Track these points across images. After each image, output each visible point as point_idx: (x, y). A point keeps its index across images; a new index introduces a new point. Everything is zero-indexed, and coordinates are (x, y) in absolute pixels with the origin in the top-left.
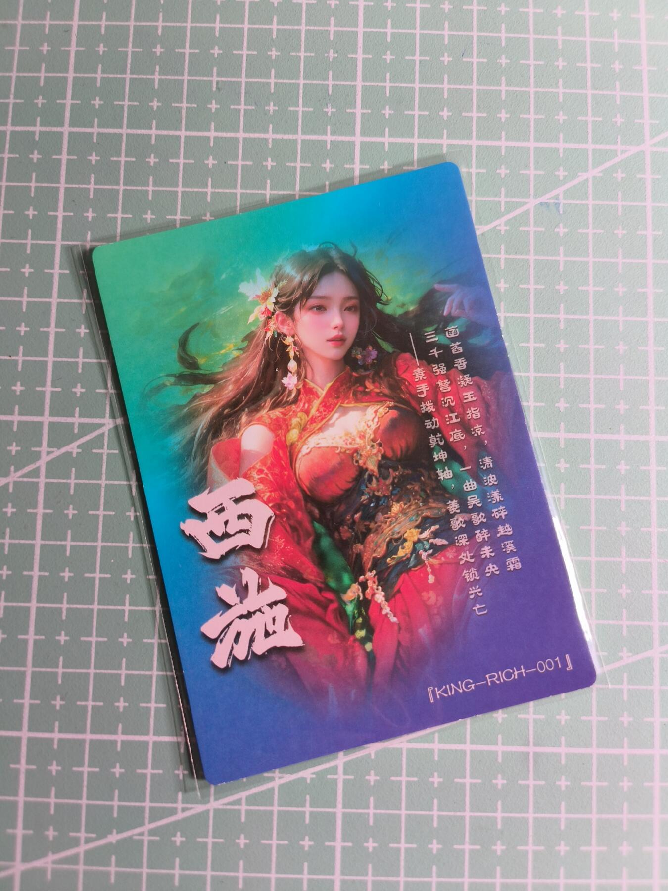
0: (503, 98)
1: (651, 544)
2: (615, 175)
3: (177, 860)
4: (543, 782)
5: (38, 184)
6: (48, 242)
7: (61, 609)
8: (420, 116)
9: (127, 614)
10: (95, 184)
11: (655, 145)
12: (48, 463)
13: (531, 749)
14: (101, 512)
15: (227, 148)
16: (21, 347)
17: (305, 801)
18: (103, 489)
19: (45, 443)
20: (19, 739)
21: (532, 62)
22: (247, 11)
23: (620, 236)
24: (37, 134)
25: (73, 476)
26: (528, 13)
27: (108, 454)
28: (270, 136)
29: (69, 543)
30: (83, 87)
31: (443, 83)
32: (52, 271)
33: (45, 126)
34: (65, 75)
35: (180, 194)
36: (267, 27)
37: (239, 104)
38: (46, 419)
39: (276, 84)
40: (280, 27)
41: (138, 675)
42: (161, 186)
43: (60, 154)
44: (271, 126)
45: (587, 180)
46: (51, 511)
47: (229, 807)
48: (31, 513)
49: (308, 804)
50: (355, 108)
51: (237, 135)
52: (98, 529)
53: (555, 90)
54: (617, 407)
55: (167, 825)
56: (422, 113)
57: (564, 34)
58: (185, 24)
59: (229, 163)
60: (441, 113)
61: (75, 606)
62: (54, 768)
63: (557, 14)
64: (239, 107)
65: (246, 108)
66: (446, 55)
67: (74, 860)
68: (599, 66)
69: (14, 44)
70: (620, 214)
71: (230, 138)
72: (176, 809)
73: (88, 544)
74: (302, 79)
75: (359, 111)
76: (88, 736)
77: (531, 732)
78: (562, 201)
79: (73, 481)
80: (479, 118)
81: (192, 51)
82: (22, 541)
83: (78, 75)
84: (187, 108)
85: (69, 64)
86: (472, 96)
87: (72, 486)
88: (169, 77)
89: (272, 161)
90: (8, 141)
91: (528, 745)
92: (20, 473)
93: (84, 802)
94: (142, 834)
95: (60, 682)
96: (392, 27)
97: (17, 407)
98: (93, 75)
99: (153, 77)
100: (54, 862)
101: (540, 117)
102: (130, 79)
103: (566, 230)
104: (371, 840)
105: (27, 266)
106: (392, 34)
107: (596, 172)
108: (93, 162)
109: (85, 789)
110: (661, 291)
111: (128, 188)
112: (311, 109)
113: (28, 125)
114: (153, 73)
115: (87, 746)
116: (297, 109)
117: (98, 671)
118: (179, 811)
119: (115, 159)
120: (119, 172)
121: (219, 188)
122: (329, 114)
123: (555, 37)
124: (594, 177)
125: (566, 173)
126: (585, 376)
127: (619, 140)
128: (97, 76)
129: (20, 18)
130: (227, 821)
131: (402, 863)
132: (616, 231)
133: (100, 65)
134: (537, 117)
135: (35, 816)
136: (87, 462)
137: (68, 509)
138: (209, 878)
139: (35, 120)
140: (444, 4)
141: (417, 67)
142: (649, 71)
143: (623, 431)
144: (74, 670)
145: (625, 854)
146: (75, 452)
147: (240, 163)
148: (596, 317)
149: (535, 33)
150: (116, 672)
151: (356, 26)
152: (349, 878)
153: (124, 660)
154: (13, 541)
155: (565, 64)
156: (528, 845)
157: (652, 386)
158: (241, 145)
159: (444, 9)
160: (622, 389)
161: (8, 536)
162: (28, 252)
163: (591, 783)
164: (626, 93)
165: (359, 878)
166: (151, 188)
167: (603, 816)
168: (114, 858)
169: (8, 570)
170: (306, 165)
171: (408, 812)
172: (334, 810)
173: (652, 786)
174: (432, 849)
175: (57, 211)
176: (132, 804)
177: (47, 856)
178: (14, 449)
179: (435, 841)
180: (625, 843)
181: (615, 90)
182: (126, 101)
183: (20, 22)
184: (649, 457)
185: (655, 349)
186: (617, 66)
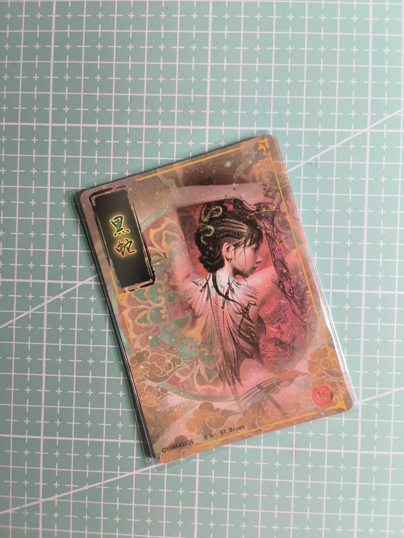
0: (288, 103)
1: (360, 347)
2: (349, 146)
3: (118, 498)
4: (300, 465)
5: (36, 156)
7: (58, 377)
8: (241, 114)
9: (90, 380)
10: (67, 155)
11: (372, 128)
12: (49, 304)
13: (294, 449)
14: (76, 329)
15: (136, 134)
16: (32, 244)
17: (180, 471)
18: (77, 317)
19: (46, 294)
20: (40, 440)
21: (305, 81)
22: (146, 54)
23: (351, 181)
24: (35, 128)
25: (61, 311)
26: (304, 50)
27: (78, 299)
28: (160, 127)
29: (60, 344)
30: (59, 101)
31: (254, 95)
32: (46, 203)
33: (39, 123)
34: (48, 93)
35: (112, 160)
36: (157, 63)
37: (143, 109)
38: (46, 281)
39: (162, 97)
40: (165, 63)
41: (96, 410)
42: (102, 156)
43: (48, 139)
44: (160, 121)
45: (334, 149)
46: (51, 328)
47: (142, 474)
48: (41, 329)
49: (182, 473)
50: (206, 110)
51: (142, 126)
52: (74, 338)
53: (318, 97)
54: (345, 275)
55: (113, 482)
56: (243, 112)
57: (324, 63)
58: (112, 62)
59: (138, 142)
60: (253, 112)
61: (64, 376)
62: (57, 454)
63: (321, 51)
64: (143, 111)
65: (147, 111)
66: (257, 78)
67: (68, 497)
68: (344, 82)
69: (19, 75)
70: (351, 168)
71: (138, 128)
72: (117, 474)
73: (70, 345)
74: (177, 93)
75: (208, 112)
76: (73, 439)
77: (294, 440)
78: (319, 162)
79: (61, 313)
80: (274, 114)
81: (117, 79)
82: (37, 343)
83: (55, 93)
84: (114, 111)
85: (50, 86)
86: (270, 102)
87: (61, 315)
88: (105, 94)
89: (161, 141)
90: (19, 131)
92: (34, 309)
93: (72, 470)
94: (101, 485)
95: (58, 413)
96: (227, 62)
97: (31, 275)
98: (63, 93)
99: (96, 94)
100: (58, 498)
101: (309, 113)
102: (84, 95)
103: (321, 178)
104: (213, 490)
105: (33, 200)
106: (227, 66)
107: (339, 145)
108: (66, 143)
109: (72, 464)
110: (372, 211)
111: (84, 157)
112: (182, 111)
113: (30, 122)
114: (96, 92)
115: (73, 444)
116: (174, 111)
117: (77, 408)
118: (119, 475)
119: (77, 141)
120: (79, 148)
121: (133, 157)
122: (192, 114)
123: (319, 65)
124: (338, 148)
125: (322, 146)
126: (329, 258)
127: (352, 126)
128: (65, 93)
129: (22, 59)
130: (142, 480)
131: (228, 502)
132: (348, 179)
133: (67, 88)
134: (307, 113)
135: (49, 477)
136: (68, 303)
137: (59, 327)
138: (133, 507)
139: (33, 119)
140: (256, 47)
141: (240, 85)
142: (372, 84)
143: (347, 288)
144: (65, 407)
145: (341, 501)
146: (62, 298)
147: (144, 142)
148: (335, 226)
149: (308, 63)
150: (86, 408)
151: (207, 62)
152: (202, 508)
153: (90, 402)
154: (33, 343)
155: (324, 81)
156: (291, 495)
157: (364, 264)
158: (144, 132)
159: (256, 50)
160: (348, 265)
161: (29, 341)
162: (33, 193)
163: (324, 466)
164: (358, 98)
165: (207, 508)
166: (96, 157)
167: (330, 483)
168: (87, 497)
169: (30, 357)
170: (179, 143)
171: (232, 478)
172: (195, 476)
173: (356, 469)
174: (243, 496)
175: (47, 170)
176: (96, 471)
177: (55, 495)
178: (31, 296)
179: (245, 492)
180: (341, 496)
181: (352, 96)
182: (82, 108)
183: (22, 62)
184: (361, 301)
185: (367, 243)
186: (354, 82)
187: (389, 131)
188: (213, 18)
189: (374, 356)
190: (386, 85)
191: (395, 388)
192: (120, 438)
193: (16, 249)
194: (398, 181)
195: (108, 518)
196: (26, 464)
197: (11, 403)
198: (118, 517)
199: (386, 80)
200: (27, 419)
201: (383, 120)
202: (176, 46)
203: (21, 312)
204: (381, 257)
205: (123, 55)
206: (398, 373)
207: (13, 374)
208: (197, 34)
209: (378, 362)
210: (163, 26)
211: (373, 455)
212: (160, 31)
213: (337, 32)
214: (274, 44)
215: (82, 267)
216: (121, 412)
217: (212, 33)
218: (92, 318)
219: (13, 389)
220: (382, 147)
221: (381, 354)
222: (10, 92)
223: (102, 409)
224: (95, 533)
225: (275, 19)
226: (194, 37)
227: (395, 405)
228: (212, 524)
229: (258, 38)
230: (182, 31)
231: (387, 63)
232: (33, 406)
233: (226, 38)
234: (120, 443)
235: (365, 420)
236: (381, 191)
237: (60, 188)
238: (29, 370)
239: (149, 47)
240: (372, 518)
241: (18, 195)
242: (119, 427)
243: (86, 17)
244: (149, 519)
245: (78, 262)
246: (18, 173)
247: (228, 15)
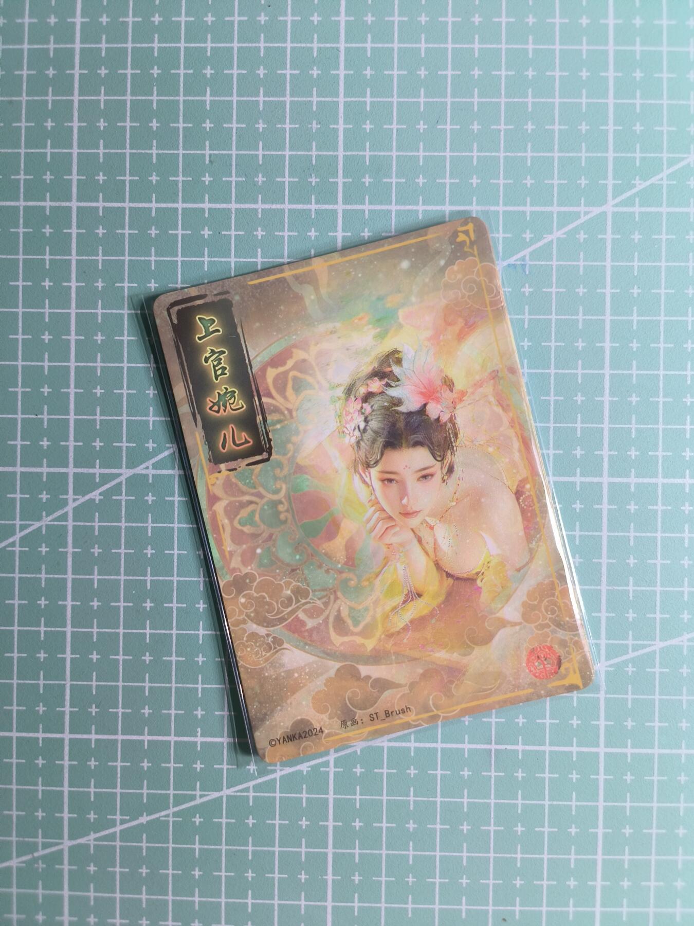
0: (475, 164)
1: (601, 573)
2: (577, 236)
3: (197, 837)
4: (503, 774)
5: (52, 257)
6: (64, 311)
7: (92, 632)
8: (397, 183)
9: (148, 636)
10: (103, 255)
11: (616, 205)
12: (75, 509)
13: (494, 747)
14: (123, 551)
15: (220, 219)
16: (46, 407)
17: (302, 789)
18: (123, 531)
19: (71, 491)
20: (63, 740)
21: (502, 127)
22: (235, 83)
23: (581, 294)
24: (48, 210)
25: (97, 520)
26: (500, 75)
27: (126, 500)
28: (260, 206)
29: (96, 577)
30: (88, 164)
31: (418, 151)
32: (68, 337)
33: (54, 201)
34: (70, 151)
35: (180, 264)
36: (254, 99)
37: (230, 176)
38: (71, 470)
39: (264, 156)
40: (266, 99)
41: (159, 687)
42: (163, 256)
43: (70, 228)
44: (260, 196)
46: (79, 550)
47: (238, 794)
48: (62, 552)
49: (304, 792)
50: (337, 178)
51: (230, 206)
52: (120, 565)
53: (524, 154)
54: (574, 452)
55: (188, 809)
56: (399, 180)
57: (533, 97)
58: (177, 98)
59: (223, 233)
60: (417, 180)
61: (104, 630)
62: (93, 763)
63: (528, 75)
64: (231, 179)
65: (237, 179)
66: (422, 122)
67: (112, 837)
68: (567, 127)
69: (20, 121)
70: (581, 273)
71: (223, 209)
72: (195, 795)
73: (112, 577)
74: (287, 150)
75: (340, 180)
76: (120, 737)
77: (493, 733)
78: (528, 262)
79: (97, 524)
80: (451, 184)
81: (185, 125)
82: (56, 576)
83: (82, 151)
84: (183, 181)
85: (72, 139)
86: (445, 163)
87: (97, 528)
88: (166, 152)
89: (262, 231)
90: (21, 216)
91: (491, 744)
92: (50, 518)
93: (118, 790)
94: (168, 816)
95: (94, 693)
96: (371, 97)
97: (45, 460)
98: (96, 151)
99: (150, 151)
100: (95, 840)
101: (509, 181)
102: (130, 153)
103: (531, 290)
104: (357, 820)
105: (47, 333)
106: (371, 102)
107: (560, 234)
108: (101, 235)
109: (119, 780)
110: (618, 345)
111: (133, 258)
112: (297, 180)
113: (39, 200)
114: (151, 148)
115: (119, 745)
116: (284, 180)
117: (126, 684)
118: (198, 797)
119: (120, 231)
120: (124, 244)
121: (214, 257)
122: (313, 184)
123: (526, 100)
124: (558, 239)
125: (532, 236)
127: (583, 201)
128: (99, 151)
129: (24, 94)
130: (237, 805)
131: (384, 839)
132: (577, 290)
133: (102, 141)
134: (506, 182)
135: (79, 803)
136: (108, 508)
137: (94, 548)
138: (224, 851)
139: (45, 196)
140: (420, 70)
141: (394, 136)
142: (615, 130)
143: (578, 474)
144: (106, 683)
145: (573, 834)
146: (98, 498)
147: (233, 233)
148: (557, 371)
149: (506, 97)
150: (141, 684)
151: (337, 96)
152: (340, 851)
153: (147, 675)
154: (49, 576)
155: (534, 127)
156: (490, 825)
157: (606, 433)
158: (233, 216)
159: (420, 75)
160: (579, 436)
161: (43, 572)
162: (47, 320)
163: (544, 775)
164: (591, 155)
165: (348, 851)
166: (153, 258)
167: (555, 803)
168: (144, 836)
169: (45, 600)
170: (293, 233)
171: (389, 798)
172: (326, 796)
173: (597, 779)
174: (409, 828)
175: (70, 282)
176: (159, 792)
177: (89, 835)
178: (44, 497)
179: (411, 821)
180: (573, 826)
181: (581, 152)
182: (127, 176)
183: (24, 98)
184: (602, 496)
185: (610, 399)
186: (584, 127)
187: (643, 209)
188: (347, 21)
189: (625, 588)
190: (638, 132)
191: (660, 641)
192: (199, 734)
193: (20, 416)
194: (659, 294)
195: (180, 872)
196: (40, 783)
197: (13, 679)
198: (197, 869)
199: (638, 124)
200: (41, 704)
201: (634, 191)
202: (286, 69)
203: (27, 522)
204: (633, 422)
205: (195, 85)
206: (665, 616)
207: (16, 628)
208: (319, 49)
209: (631, 598)
210: (262, 35)
211: (626, 755)
212: (257, 45)
213: (554, 44)
214: (450, 66)
215: (131, 445)
216: (200, 690)
217: (346, 48)
218: (150, 531)
219: (16, 655)
220: (632, 237)
221: (636, 584)
222: (6, 151)
223: (167, 685)
224: (160, 897)
225: (450, 23)
226: (315, 55)
227: (661, 670)
228: (357, 878)
229: (423, 55)
230: (295, 45)
231: (638, 94)
232: (51, 682)
233: (369, 55)
234: (199, 743)
235: (612, 696)
236: (633, 311)
237: (92, 311)
238: (43, 622)
239: (240, 72)
240: (626, 863)
241: (20, 325)
242: (196, 715)
243: (133, 22)
244: (250, 871)
245: (124, 436)
246: (21, 287)
247: (373, 16)
